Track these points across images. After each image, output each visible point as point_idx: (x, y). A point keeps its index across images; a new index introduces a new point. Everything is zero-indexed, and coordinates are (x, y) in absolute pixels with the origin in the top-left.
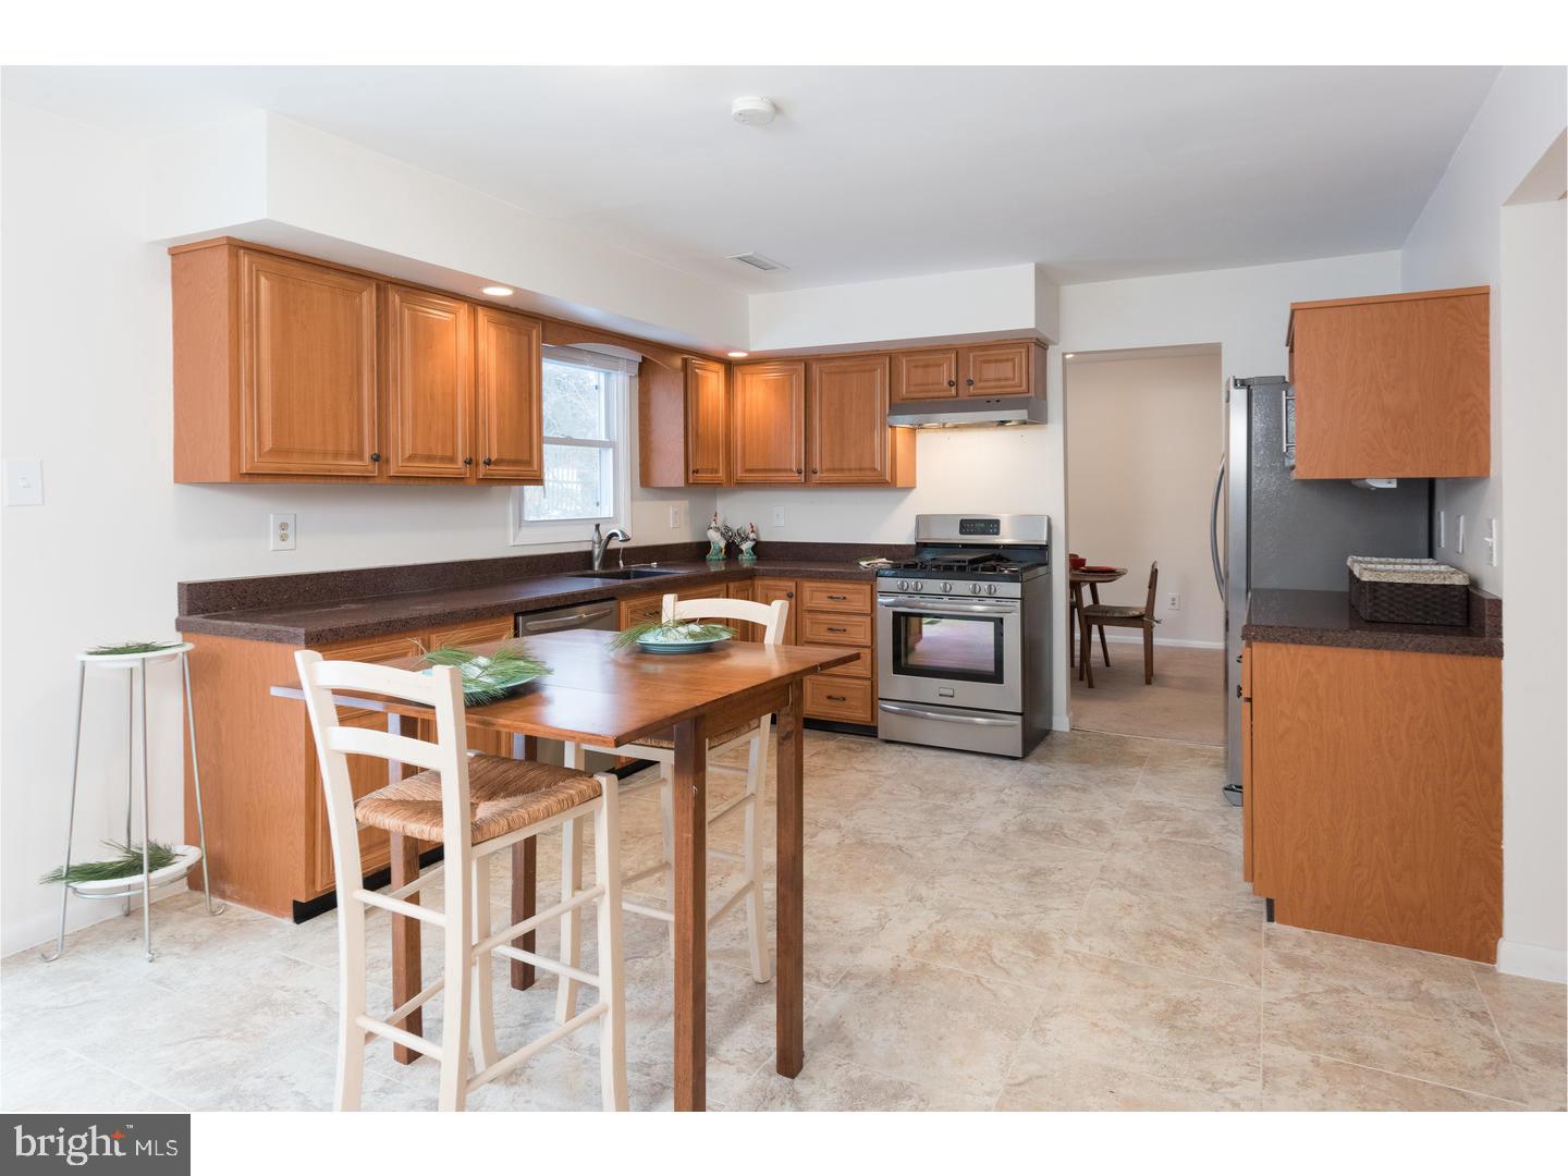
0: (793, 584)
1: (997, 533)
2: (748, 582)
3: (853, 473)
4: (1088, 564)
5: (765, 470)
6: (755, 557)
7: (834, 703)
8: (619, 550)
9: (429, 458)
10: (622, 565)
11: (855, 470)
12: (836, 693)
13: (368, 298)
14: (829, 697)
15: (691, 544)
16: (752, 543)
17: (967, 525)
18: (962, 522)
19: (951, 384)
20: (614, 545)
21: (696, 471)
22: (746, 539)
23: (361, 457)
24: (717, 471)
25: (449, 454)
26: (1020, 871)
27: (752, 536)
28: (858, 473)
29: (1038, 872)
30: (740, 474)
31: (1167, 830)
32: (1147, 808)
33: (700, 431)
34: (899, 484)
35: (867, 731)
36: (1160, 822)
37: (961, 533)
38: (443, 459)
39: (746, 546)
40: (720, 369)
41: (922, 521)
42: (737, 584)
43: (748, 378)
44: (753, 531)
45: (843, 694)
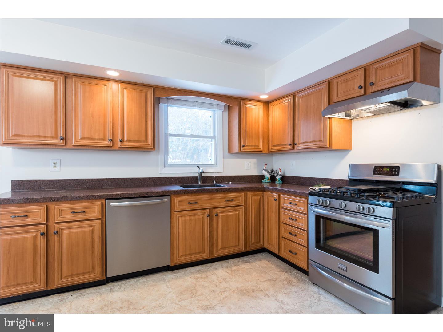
0: (277, 195)
1: (398, 174)
2: (261, 193)
3: (312, 144)
5: (279, 145)
6: (281, 182)
7: (293, 255)
8: (214, 176)
9: (91, 139)
10: (215, 182)
11: (312, 142)
12: (294, 251)
14: (290, 251)
15: (257, 175)
16: (281, 176)
17: (379, 170)
18: (375, 168)
19: (361, 87)
20: (203, 175)
21: (243, 146)
22: (278, 174)
23: (56, 137)
24: (258, 146)
25: (102, 137)
27: (280, 173)
28: (314, 144)
30: (271, 147)
33: (247, 130)
34: (334, 147)
35: (305, 272)
37: (374, 174)
38: (99, 139)
39: (278, 177)
40: (261, 105)
41: (354, 167)
42: (252, 193)
43: (274, 107)
44: (281, 171)
45: (297, 252)
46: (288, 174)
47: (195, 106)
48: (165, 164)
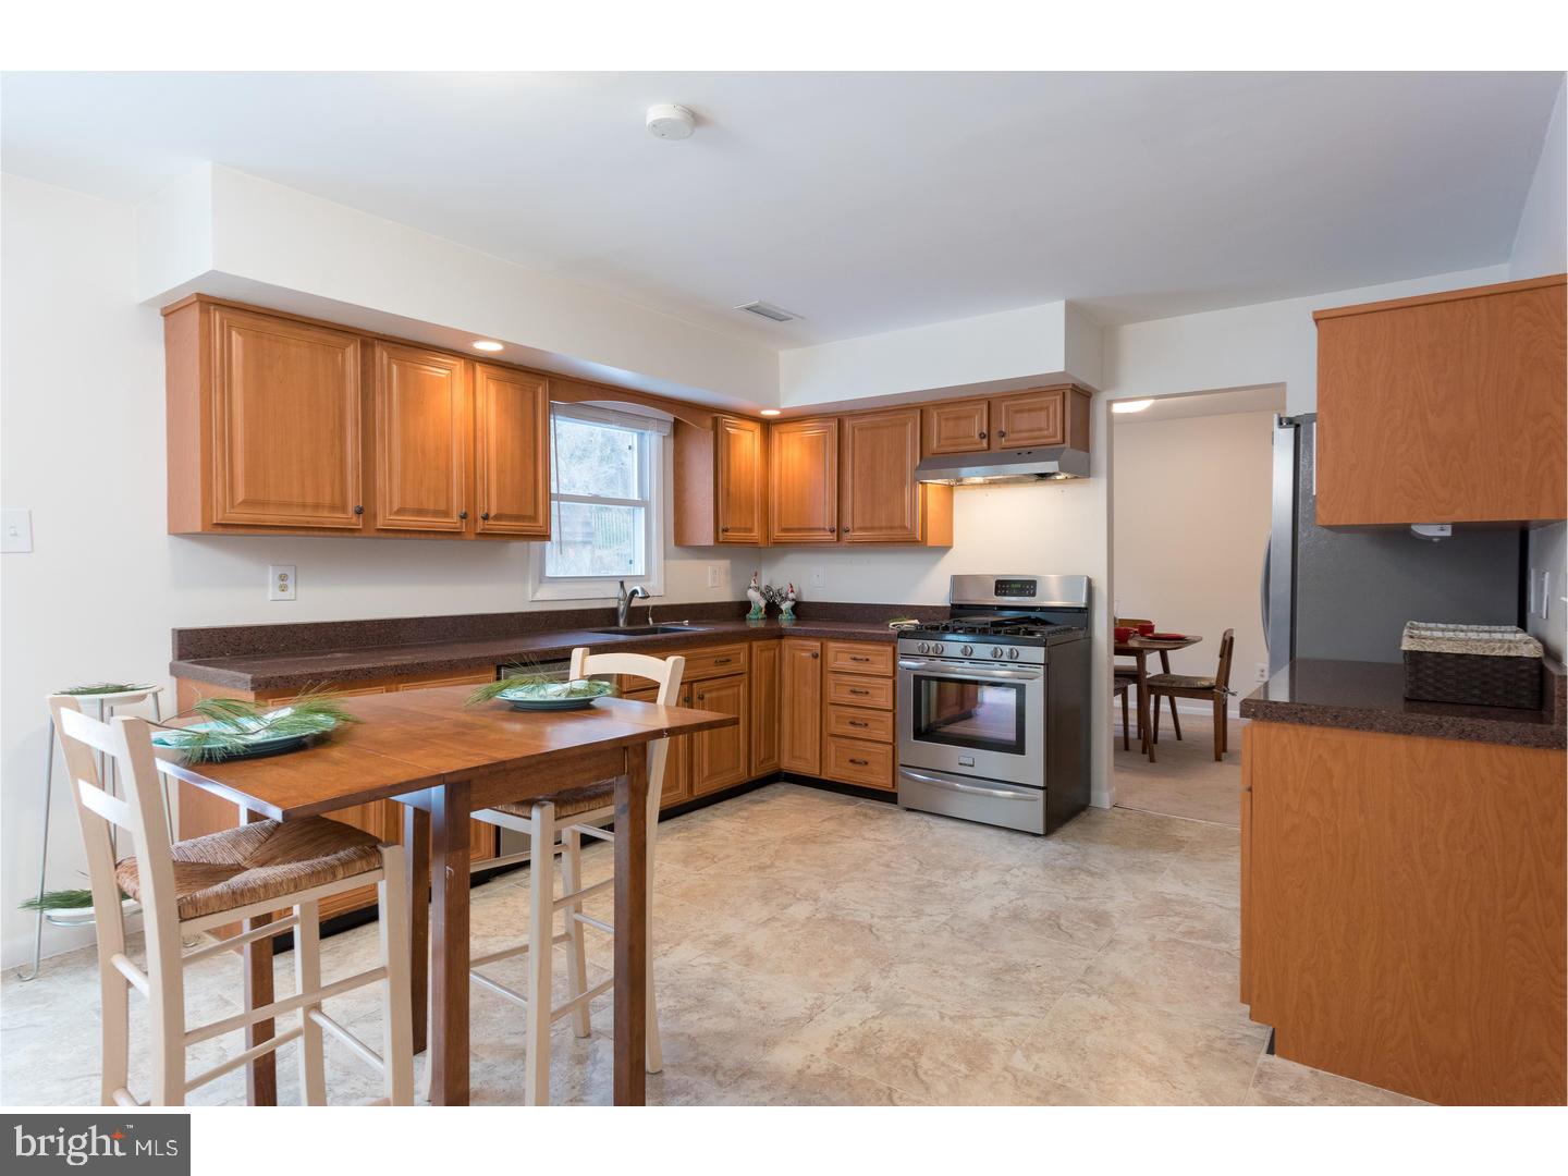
0: (819, 644)
1: (1034, 595)
2: (775, 642)
3: (884, 532)
4: (1157, 631)
5: (800, 530)
6: (794, 617)
7: (858, 767)
8: (648, 607)
9: (420, 512)
10: (651, 622)
11: (886, 528)
12: (859, 757)
13: (351, 355)
14: (852, 761)
15: (730, 603)
16: (792, 603)
17: (1003, 586)
18: (998, 582)
19: (982, 436)
20: (636, 603)
21: (725, 530)
22: (785, 599)
23: (344, 509)
24: (751, 530)
25: (442, 507)
26: (992, 965)
27: (791, 596)
28: (889, 532)
29: (1012, 968)
30: (776, 534)
31: (1181, 928)
32: (1168, 901)
33: (732, 489)
34: (931, 542)
35: (888, 797)
36: (1176, 919)
37: (996, 594)
38: (436, 513)
39: (786, 606)
40: (756, 428)
41: (958, 582)
42: (760, 643)
43: (784, 437)
44: (792, 591)
45: (866, 758)
46: (806, 598)
47: (611, 422)
48: (542, 579)
